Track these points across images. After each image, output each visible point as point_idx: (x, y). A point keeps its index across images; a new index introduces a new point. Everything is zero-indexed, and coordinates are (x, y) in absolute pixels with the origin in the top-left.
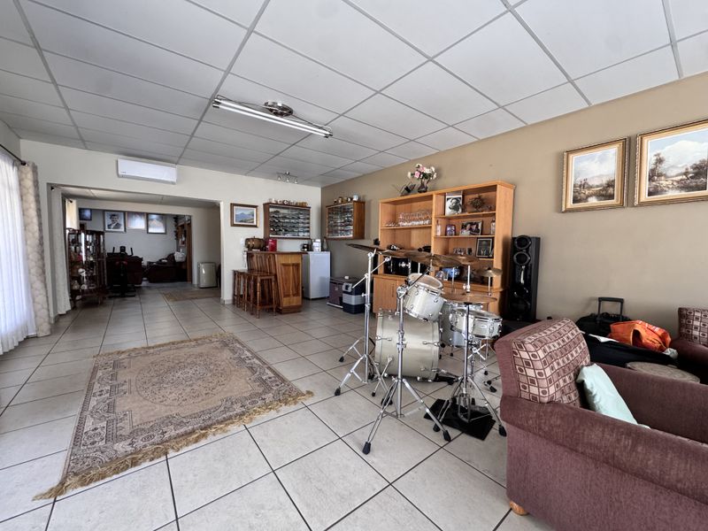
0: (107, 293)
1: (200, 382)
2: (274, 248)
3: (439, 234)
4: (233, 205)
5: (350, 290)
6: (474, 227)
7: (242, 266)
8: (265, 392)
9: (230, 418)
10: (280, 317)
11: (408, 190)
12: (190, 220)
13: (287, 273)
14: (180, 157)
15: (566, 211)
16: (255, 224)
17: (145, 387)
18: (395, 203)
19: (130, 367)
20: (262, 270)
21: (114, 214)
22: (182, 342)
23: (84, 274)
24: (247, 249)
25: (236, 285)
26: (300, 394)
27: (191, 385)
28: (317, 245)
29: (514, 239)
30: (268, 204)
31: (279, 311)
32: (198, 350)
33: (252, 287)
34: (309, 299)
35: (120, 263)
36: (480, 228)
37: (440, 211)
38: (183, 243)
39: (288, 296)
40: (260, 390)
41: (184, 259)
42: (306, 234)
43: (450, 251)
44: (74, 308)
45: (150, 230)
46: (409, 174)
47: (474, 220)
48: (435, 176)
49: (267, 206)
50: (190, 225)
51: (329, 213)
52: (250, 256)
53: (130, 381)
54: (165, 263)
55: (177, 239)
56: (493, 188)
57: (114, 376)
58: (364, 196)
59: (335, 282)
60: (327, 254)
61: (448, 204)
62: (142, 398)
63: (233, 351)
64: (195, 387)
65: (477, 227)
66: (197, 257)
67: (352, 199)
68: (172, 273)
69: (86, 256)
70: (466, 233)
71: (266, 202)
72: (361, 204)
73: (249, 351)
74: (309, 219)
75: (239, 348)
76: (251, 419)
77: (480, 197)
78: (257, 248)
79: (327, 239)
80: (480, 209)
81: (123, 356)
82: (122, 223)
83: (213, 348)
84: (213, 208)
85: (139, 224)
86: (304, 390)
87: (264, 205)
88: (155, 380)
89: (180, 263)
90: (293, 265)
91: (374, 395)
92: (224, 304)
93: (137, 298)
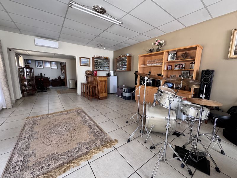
0: (36, 91)
1: (68, 133)
2: (96, 74)
3: (165, 69)
4: (80, 58)
5: (126, 91)
6: (181, 66)
7: (85, 81)
8: (96, 140)
9: (81, 156)
10: (99, 101)
11: (151, 51)
12: (65, 64)
13: (102, 84)
14: (59, 37)
15: (230, 58)
16: (89, 65)
17: (44, 135)
18: (145, 56)
19: (39, 124)
20: (92, 83)
21: (39, 62)
22: (62, 112)
23: (26, 84)
24: (86, 75)
25: (82, 88)
26: (112, 142)
27: (64, 135)
28: (112, 73)
29: (203, 71)
30: (94, 57)
31: (99, 99)
32: (68, 116)
33: (89, 90)
34: (109, 93)
35: (40, 80)
36: (184, 66)
37: (166, 59)
38: (64, 72)
39: (102, 93)
40: (94, 138)
41: (64, 78)
42: (108, 69)
43: (169, 76)
44: (23, 96)
45: (52, 68)
46: (153, 44)
47: (181, 63)
48: (164, 44)
49: (93, 58)
50: (65, 66)
51: (117, 61)
52: (87, 77)
53: (38, 131)
54: (57, 80)
55: (62, 71)
56: (195, 48)
57: (32, 129)
58: (131, 54)
59: (119, 87)
60: (116, 77)
61: (170, 56)
62: (42, 142)
63: (82, 117)
64: (66, 136)
65: (183, 66)
66: (68, 78)
67: (126, 55)
68: (60, 83)
69: (27, 77)
70: (177, 69)
71: (93, 56)
72: (130, 57)
73: (88, 117)
74: (109, 63)
75: (84, 116)
76: (91, 157)
77: (186, 53)
78: (90, 74)
79: (116, 71)
80: (186, 58)
81: (38, 118)
82: (42, 65)
83: (74, 115)
84: (73, 59)
85: (48, 65)
86: (113, 139)
87: (92, 58)
88: (49, 131)
89: (63, 79)
90: (104, 81)
91: (145, 142)
92: (78, 95)
93: (47, 92)
